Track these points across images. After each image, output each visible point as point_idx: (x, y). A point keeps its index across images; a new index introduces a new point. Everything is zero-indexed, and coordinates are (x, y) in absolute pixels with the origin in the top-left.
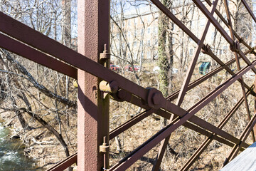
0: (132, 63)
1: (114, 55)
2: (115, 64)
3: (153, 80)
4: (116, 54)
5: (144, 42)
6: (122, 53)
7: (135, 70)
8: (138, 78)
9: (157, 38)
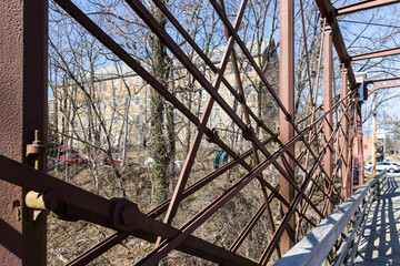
0: (109, 153)
1: (79, 139)
2: (81, 153)
3: (143, 179)
4: (82, 136)
5: (130, 118)
6: (93, 136)
7: (114, 163)
8: (119, 176)
9: (149, 113)
